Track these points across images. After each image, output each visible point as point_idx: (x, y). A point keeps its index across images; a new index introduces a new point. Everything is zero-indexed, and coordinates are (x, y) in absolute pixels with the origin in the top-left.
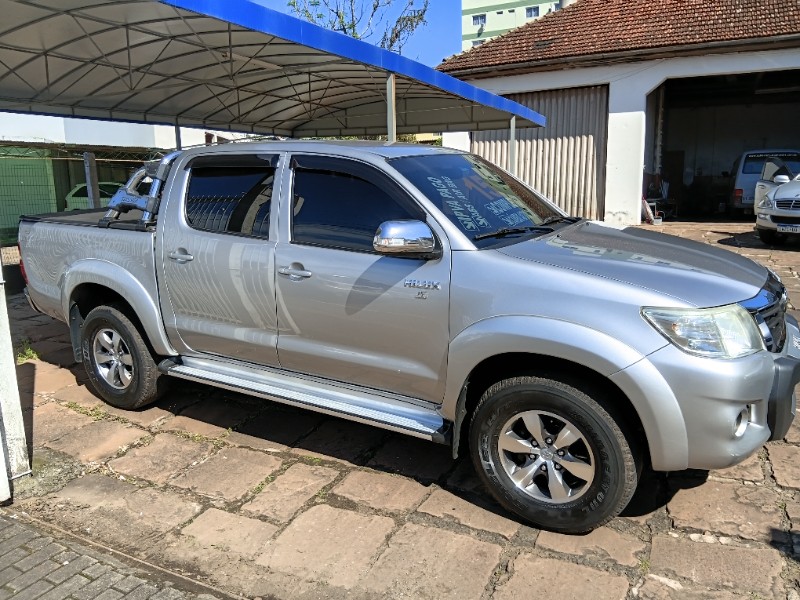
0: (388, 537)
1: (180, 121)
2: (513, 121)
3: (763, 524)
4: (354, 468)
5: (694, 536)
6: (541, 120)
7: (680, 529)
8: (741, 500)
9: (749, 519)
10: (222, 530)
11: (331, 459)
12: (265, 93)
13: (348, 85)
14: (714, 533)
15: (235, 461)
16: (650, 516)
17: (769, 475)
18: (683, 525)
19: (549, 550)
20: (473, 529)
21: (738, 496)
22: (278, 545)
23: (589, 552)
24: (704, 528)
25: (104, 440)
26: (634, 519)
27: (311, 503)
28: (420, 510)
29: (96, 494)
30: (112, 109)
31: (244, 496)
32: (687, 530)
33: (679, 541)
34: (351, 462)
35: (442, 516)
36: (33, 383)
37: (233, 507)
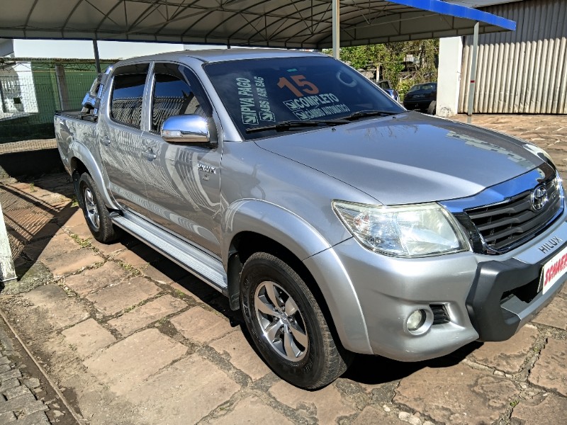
0: (174, 362)
1: (231, 41)
2: (477, 27)
3: (477, 418)
4: (200, 304)
5: (403, 415)
6: (511, 24)
7: (396, 404)
8: (476, 389)
9: (468, 409)
10: (84, 335)
11: (190, 294)
12: (288, 17)
13: (364, 8)
14: (424, 415)
15: (134, 286)
16: (379, 386)
17: (528, 368)
18: (400, 401)
19: (274, 398)
20: (234, 367)
21: (476, 384)
22: (105, 353)
23: (303, 407)
24: (416, 409)
25: (76, 261)
26: (363, 385)
27: (151, 326)
28: (211, 345)
29: (44, 297)
30: (206, 37)
31: (117, 313)
32: (401, 407)
33: (386, 415)
34: (201, 299)
35: (221, 352)
36: (67, 220)
37: (103, 321)
